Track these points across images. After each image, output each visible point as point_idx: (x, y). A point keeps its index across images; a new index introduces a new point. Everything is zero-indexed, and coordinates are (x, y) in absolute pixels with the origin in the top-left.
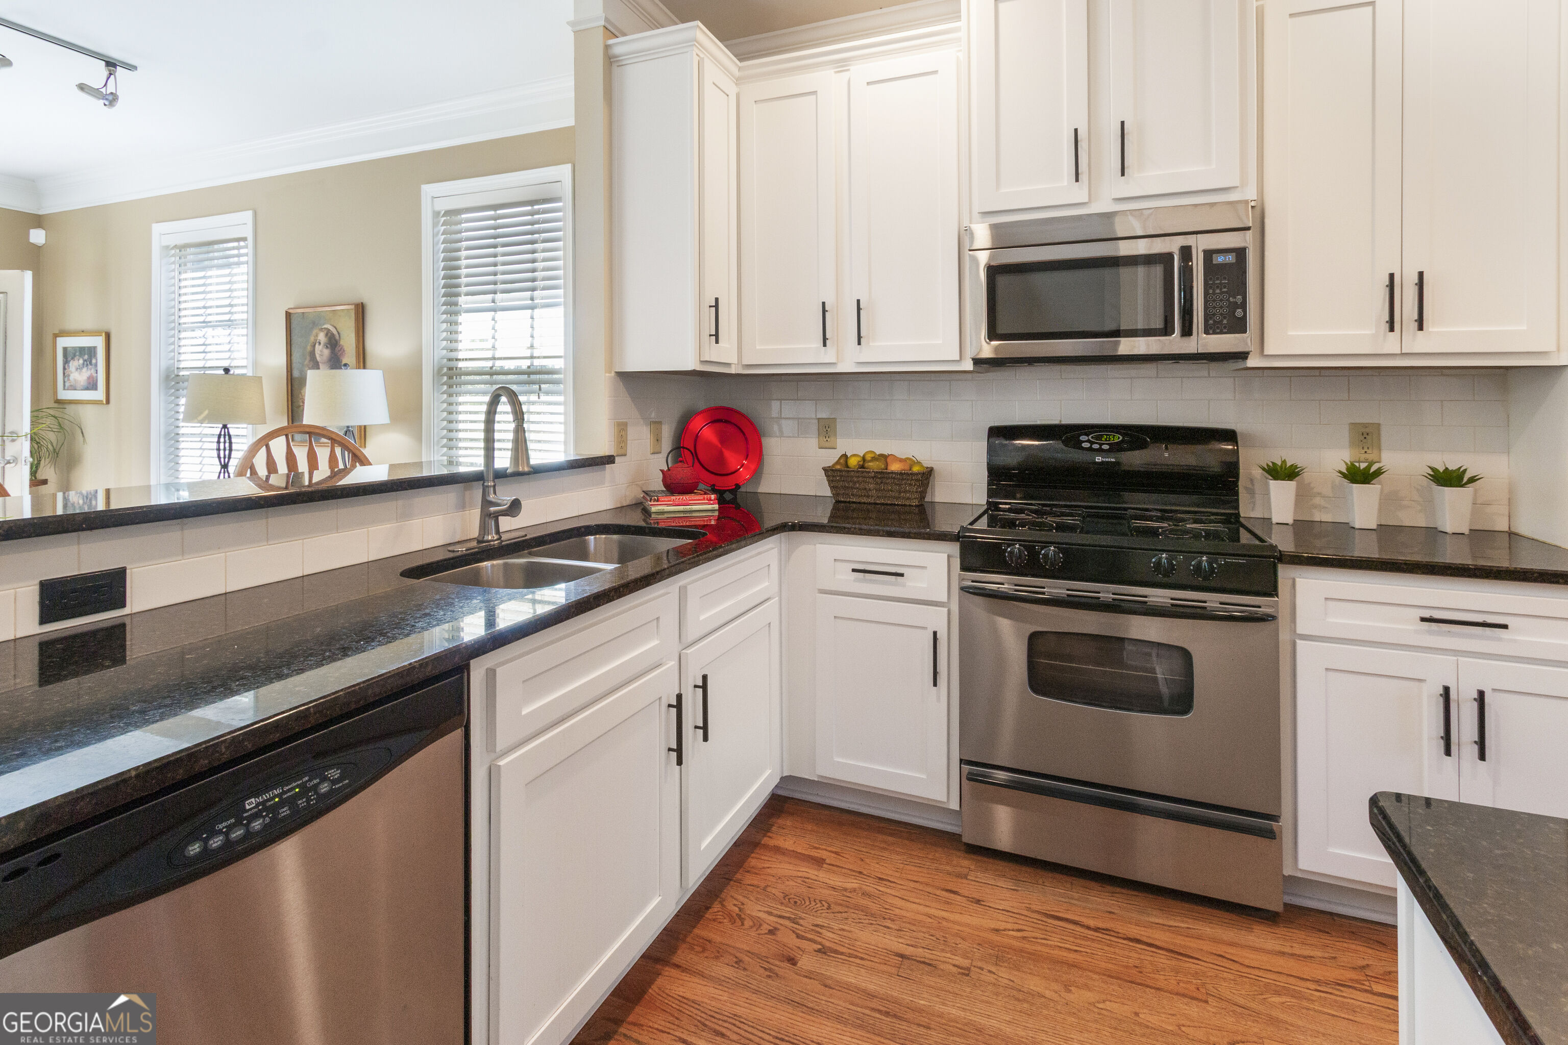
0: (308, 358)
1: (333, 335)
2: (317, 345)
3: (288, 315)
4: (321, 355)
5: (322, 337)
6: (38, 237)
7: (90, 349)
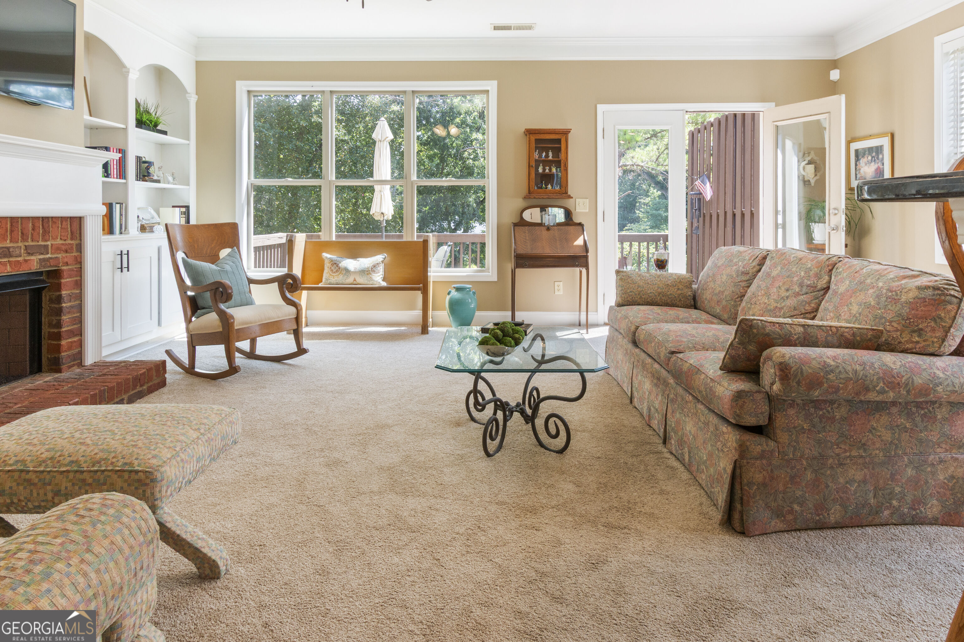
6: (835, 75)
7: (877, 148)
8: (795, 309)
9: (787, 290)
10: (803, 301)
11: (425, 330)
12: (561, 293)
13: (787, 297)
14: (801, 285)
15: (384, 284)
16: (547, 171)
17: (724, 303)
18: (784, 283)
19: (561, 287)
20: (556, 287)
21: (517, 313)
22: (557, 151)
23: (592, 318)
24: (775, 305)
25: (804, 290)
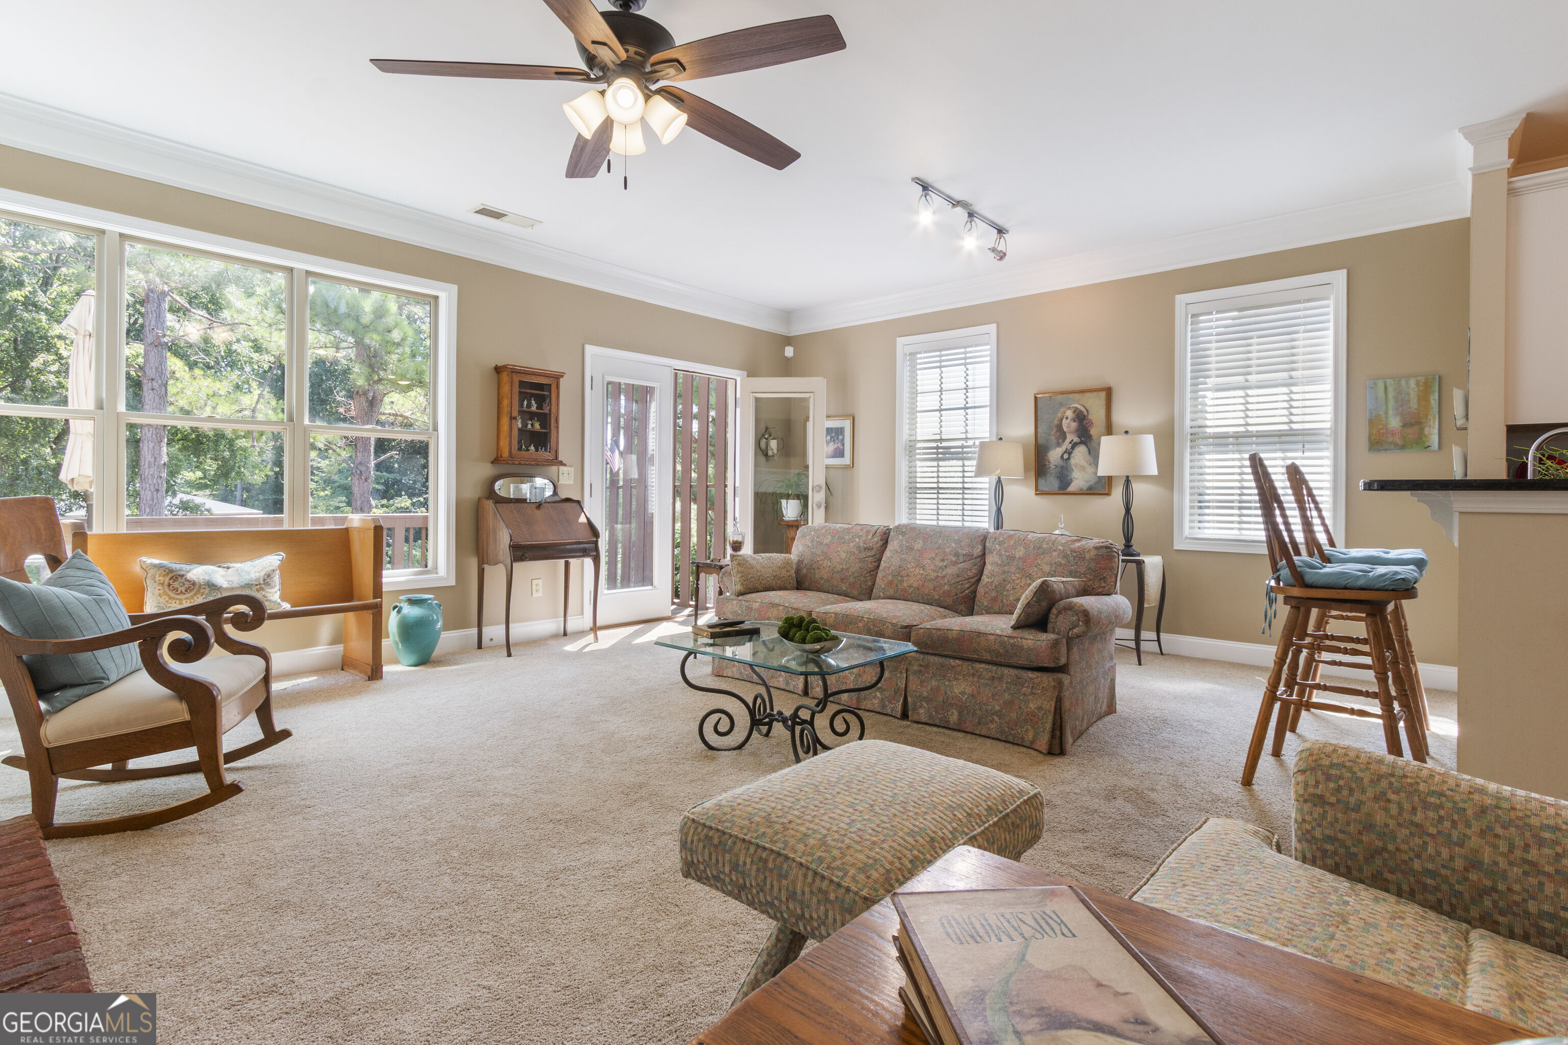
0: (1055, 429)
1: (1081, 411)
2: (1064, 420)
3: (1036, 398)
4: (1068, 427)
5: (1069, 413)
6: (789, 352)
7: (837, 429)
8: (958, 576)
9: (943, 560)
10: (964, 569)
11: (377, 672)
12: (540, 594)
13: (946, 567)
14: (957, 555)
15: (286, 606)
16: (529, 426)
17: (851, 580)
18: (936, 554)
19: (540, 587)
20: (534, 587)
21: (485, 630)
22: (541, 400)
23: (574, 624)
24: (936, 574)
25: (961, 559)
